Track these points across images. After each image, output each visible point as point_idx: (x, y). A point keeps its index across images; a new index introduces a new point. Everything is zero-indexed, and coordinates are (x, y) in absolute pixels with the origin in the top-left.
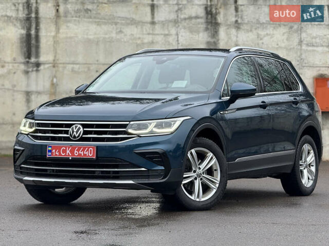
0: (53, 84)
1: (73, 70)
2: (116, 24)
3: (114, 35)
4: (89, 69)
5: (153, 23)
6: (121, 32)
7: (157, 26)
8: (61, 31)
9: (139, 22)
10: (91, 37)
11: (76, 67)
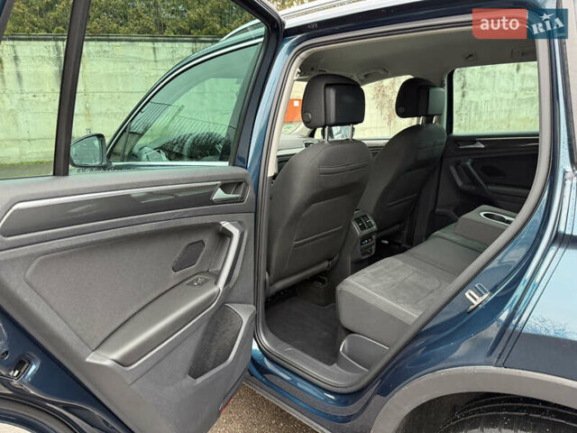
0: (86, 108)
1: (100, 97)
2: (129, 62)
3: (128, 70)
4: (112, 96)
5: (156, 61)
6: (133, 68)
7: (159, 64)
8: (87, 67)
9: (146, 60)
10: (111, 72)
11: (103, 94)
